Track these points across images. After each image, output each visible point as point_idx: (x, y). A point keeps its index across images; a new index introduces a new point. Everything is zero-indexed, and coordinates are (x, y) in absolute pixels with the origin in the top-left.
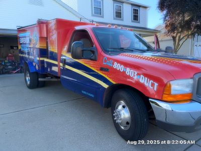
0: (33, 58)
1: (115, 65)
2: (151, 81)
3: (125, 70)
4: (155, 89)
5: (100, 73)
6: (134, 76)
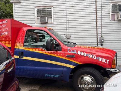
1: (79, 53)
2: (105, 59)
3: (87, 55)
4: (108, 63)
5: (66, 59)
6: (95, 58)
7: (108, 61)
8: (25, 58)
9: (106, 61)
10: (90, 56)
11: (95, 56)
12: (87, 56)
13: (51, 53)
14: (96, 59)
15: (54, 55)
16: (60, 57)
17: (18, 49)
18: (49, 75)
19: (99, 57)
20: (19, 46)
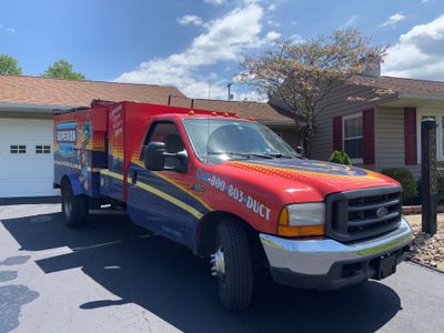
0: (80, 167)
1: (213, 181)
2: (261, 206)
3: (227, 188)
4: (267, 218)
5: (190, 193)
6: (239, 197)
7: (268, 211)
8: (138, 184)
9: (264, 211)
10: (231, 191)
11: (242, 194)
12: (226, 192)
15: (173, 182)
16: (181, 187)
17: (133, 164)
19: (249, 198)
20: (135, 159)
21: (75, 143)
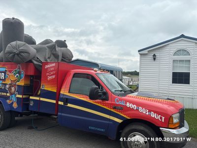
1: (128, 105)
2: (159, 116)
3: (138, 108)
4: (163, 121)
5: (113, 110)
6: (146, 112)
7: (163, 118)
8: (69, 105)
9: (161, 118)
10: (141, 109)
11: (147, 111)
12: (137, 110)
13: (99, 103)
14: (148, 114)
15: (99, 105)
16: (106, 107)
17: (63, 95)
18: (92, 128)
19: (152, 112)
20: (64, 92)
21: (4, 80)
